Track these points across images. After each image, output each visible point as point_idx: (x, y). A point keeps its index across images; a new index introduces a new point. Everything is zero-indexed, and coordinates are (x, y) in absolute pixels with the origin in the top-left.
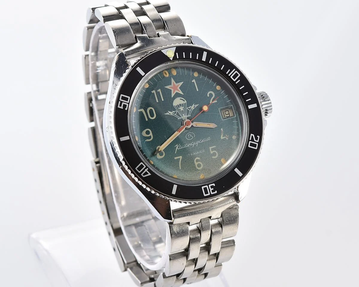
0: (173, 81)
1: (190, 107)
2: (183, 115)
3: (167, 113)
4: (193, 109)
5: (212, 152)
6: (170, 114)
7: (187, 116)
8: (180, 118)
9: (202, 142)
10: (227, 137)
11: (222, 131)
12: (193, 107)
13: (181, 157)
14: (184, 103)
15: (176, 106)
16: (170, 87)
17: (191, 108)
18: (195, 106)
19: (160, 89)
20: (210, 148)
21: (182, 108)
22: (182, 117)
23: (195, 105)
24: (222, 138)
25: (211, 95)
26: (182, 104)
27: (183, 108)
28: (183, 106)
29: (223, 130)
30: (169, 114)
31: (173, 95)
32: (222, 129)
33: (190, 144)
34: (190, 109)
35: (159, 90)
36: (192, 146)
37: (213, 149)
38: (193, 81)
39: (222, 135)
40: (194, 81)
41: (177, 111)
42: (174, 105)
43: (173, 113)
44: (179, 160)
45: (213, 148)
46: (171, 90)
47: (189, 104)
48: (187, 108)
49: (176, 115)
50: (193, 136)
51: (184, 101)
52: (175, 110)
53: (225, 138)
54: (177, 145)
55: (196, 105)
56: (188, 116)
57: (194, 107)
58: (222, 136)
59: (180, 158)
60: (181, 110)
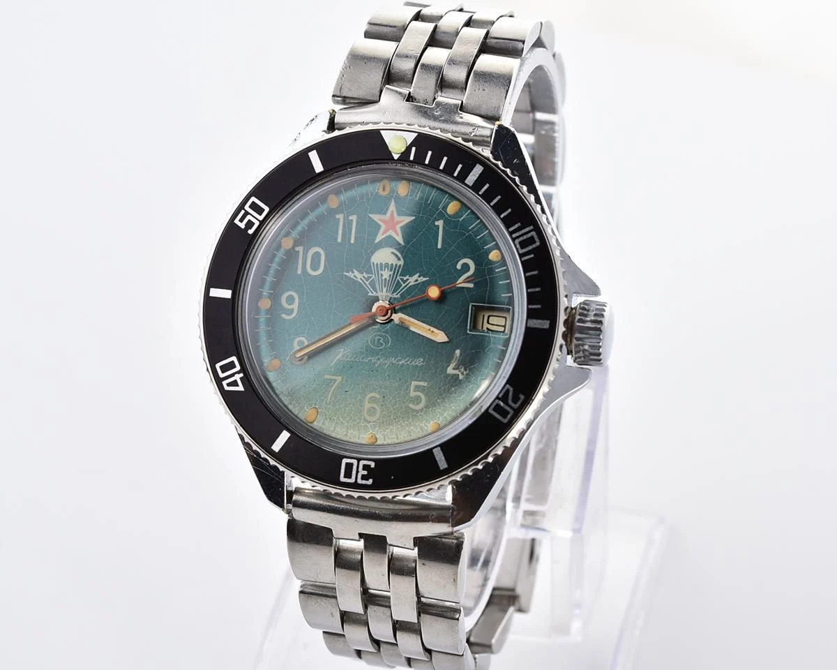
0: (392, 207)
1: (407, 277)
2: (385, 290)
3: (350, 273)
4: (410, 284)
5: (413, 394)
6: (355, 276)
7: (391, 296)
8: (375, 294)
9: (401, 363)
10: (462, 374)
11: (458, 355)
12: (413, 280)
13: (339, 379)
14: (396, 265)
15: (377, 264)
16: (380, 220)
17: (408, 282)
18: (419, 279)
19: (356, 216)
20: (414, 383)
21: (386, 274)
22: (379, 294)
23: (419, 276)
24: (450, 370)
25: (465, 267)
26: (392, 264)
27: (390, 275)
28: (391, 270)
29: (461, 354)
30: (352, 277)
31: (379, 238)
32: (458, 352)
33: (372, 357)
34: (404, 282)
35: (354, 218)
36: (375, 363)
37: (417, 388)
38: (437, 223)
39: (455, 364)
40: (440, 223)
41: (374, 277)
42: (372, 261)
43: (364, 277)
44: (334, 383)
45: (421, 386)
46: (380, 226)
47: (407, 270)
48: (398, 278)
49: (367, 283)
50: (386, 343)
51: (399, 259)
52: (369, 272)
53: (455, 375)
54: (342, 350)
55: (422, 277)
56: (395, 296)
57: (417, 280)
58: (452, 366)
59: (336, 380)
60: (383, 278)
